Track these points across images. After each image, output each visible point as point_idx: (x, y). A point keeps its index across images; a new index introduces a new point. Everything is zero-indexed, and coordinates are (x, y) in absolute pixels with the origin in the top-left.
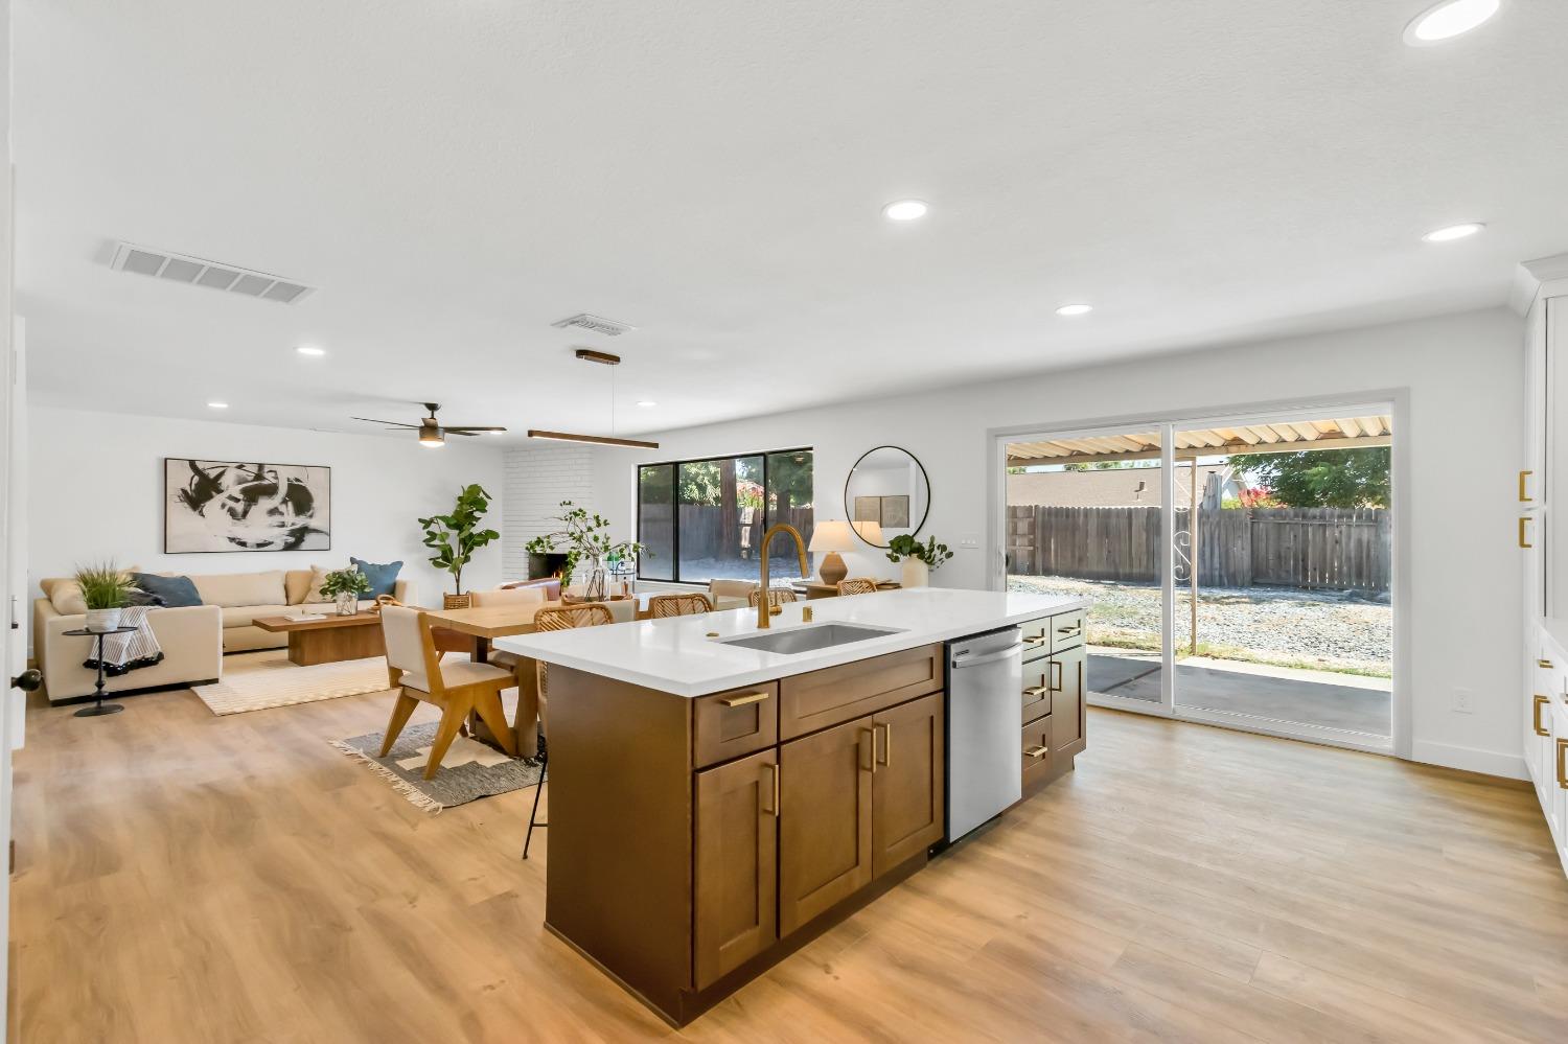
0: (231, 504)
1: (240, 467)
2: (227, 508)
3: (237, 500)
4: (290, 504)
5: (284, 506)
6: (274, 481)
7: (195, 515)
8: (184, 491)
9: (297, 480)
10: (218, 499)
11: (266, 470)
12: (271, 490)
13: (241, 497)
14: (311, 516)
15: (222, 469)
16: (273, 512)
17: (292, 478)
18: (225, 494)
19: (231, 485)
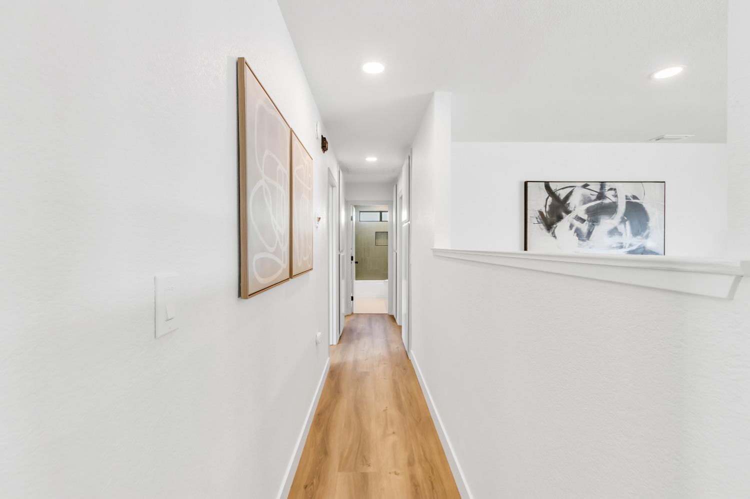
0: (577, 224)
1: (585, 186)
2: (574, 229)
3: (583, 221)
4: (628, 223)
5: (623, 226)
6: (614, 199)
7: (548, 235)
8: (541, 213)
9: (635, 197)
10: (567, 219)
11: (607, 188)
12: (611, 209)
13: (585, 217)
14: (647, 237)
15: (570, 189)
16: (614, 232)
17: (629, 195)
18: (573, 215)
19: (578, 206)
